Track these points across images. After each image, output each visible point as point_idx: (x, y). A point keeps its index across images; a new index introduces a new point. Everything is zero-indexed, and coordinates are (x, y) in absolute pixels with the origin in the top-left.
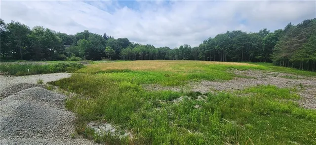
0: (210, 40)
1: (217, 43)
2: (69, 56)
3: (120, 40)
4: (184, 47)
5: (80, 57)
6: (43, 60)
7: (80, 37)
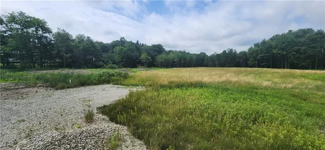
0: (264, 42)
1: (276, 46)
2: (106, 63)
3: (154, 46)
4: (227, 52)
5: (117, 65)
6: (84, 68)
7: (115, 44)
